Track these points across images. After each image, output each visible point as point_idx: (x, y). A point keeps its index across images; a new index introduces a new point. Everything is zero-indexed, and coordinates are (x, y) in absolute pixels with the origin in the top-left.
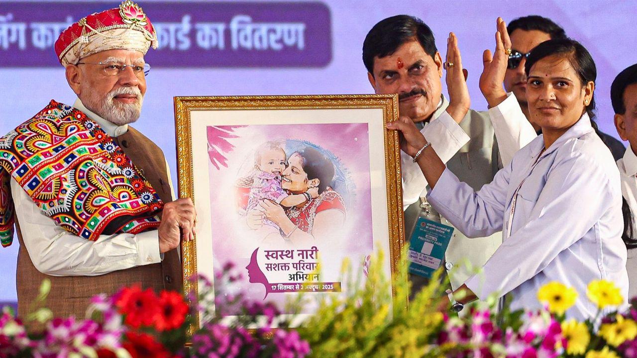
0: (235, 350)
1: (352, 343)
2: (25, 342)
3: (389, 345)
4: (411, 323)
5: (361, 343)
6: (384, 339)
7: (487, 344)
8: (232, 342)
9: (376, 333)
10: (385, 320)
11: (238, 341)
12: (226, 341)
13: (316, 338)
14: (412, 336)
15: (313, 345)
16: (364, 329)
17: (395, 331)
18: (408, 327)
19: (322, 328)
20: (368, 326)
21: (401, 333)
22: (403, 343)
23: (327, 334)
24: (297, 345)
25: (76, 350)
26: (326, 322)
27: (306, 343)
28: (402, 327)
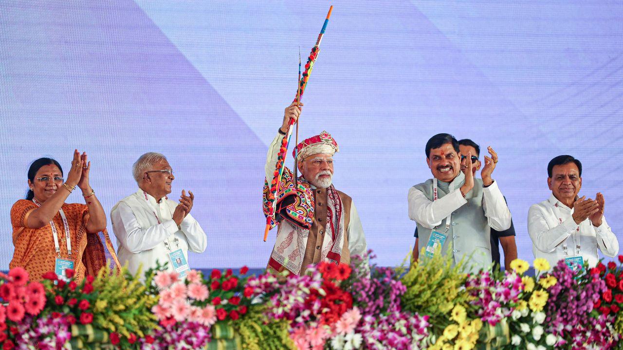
0: (373, 289)
1: (426, 286)
2: (277, 285)
3: (443, 288)
4: (453, 277)
5: (430, 287)
6: (440, 285)
7: (488, 287)
8: (371, 286)
9: (436, 282)
10: (441, 276)
11: (374, 286)
12: (368, 286)
13: (410, 284)
14: (453, 283)
15: (408, 287)
16: (431, 280)
17: (446, 281)
18: (451, 279)
19: (412, 280)
20: (433, 279)
21: (448, 282)
22: (449, 287)
23: (415, 282)
24: (401, 287)
25: (300, 289)
26: (414, 277)
27: (405, 287)
28: (449, 279)
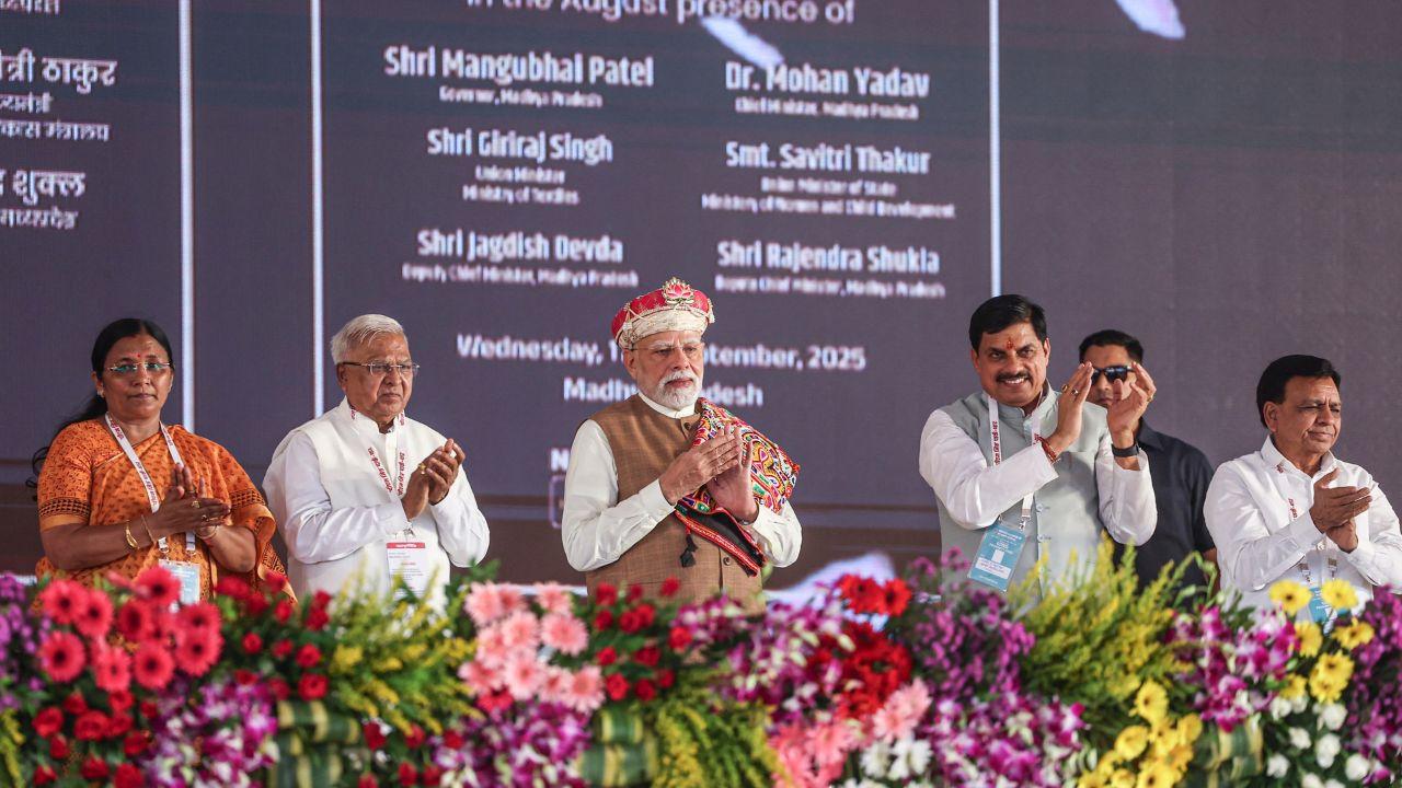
0: (959, 640)
1: (1078, 638)
2: (743, 625)
3: (1117, 641)
4: (1139, 619)
5: (1087, 639)
6: (1111, 635)
7: (1218, 643)
8: (956, 633)
9: (1103, 628)
10: (1114, 615)
11: (962, 632)
12: (950, 630)
13: (1042, 630)
14: (1143, 631)
15: (1037, 637)
16: (1090, 623)
17: (1124, 626)
18: (1135, 621)
19: (1047, 621)
20: (1094, 620)
21: (1129, 628)
22: (1132, 639)
23: (1052, 628)
24: (1023, 637)
25: (796, 635)
26: (1053, 614)
27: (1031, 636)
28: (1130, 623)
